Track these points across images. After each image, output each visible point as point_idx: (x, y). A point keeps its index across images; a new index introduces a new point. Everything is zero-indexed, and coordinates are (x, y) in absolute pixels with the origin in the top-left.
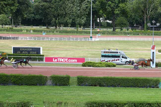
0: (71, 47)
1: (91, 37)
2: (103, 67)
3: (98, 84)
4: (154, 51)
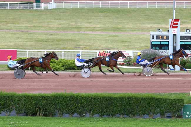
1: (38, 1)
3: (41, 110)
4: (176, 31)
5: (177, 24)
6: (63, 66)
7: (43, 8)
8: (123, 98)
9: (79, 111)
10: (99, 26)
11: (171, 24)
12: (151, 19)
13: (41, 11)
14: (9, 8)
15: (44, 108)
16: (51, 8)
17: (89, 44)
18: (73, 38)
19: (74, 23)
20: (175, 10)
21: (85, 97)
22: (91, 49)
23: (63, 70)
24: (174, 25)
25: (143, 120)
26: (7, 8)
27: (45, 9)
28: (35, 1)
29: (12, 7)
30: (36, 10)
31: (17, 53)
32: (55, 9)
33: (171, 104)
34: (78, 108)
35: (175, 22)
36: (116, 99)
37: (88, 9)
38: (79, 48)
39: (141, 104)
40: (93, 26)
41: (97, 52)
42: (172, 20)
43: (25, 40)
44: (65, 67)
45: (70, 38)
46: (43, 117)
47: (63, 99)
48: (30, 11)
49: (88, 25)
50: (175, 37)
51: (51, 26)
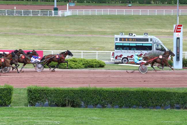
0: (15, 29)
1: (56, 9)
2: (78, 68)
3: (69, 102)
4: (179, 35)
5: (180, 29)
6: (83, 64)
7: (60, 16)
8: (139, 92)
9: (102, 102)
10: (108, 30)
11: (175, 29)
12: (153, 24)
13: (59, 18)
14: (31, 15)
15: (72, 100)
16: (67, 15)
17: (102, 45)
18: (89, 40)
19: (87, 28)
20: (178, 17)
21: (107, 91)
22: (104, 50)
23: (83, 68)
24: (178, 30)
25: (156, 110)
26: (29, 15)
27: (62, 16)
28: (53, 9)
29: (34, 15)
30: (54, 16)
31: (44, 53)
32: (71, 16)
33: (179, 97)
34: (100, 100)
35: (178, 27)
36: (133, 92)
37: (98, 16)
38: (94, 49)
39: (154, 97)
40: (105, 30)
41: (110, 53)
42: (176, 25)
43: (48, 43)
44: (85, 65)
45: (86, 40)
46: (71, 108)
47: (89, 92)
48: (50, 18)
49: (100, 30)
51: (69, 30)
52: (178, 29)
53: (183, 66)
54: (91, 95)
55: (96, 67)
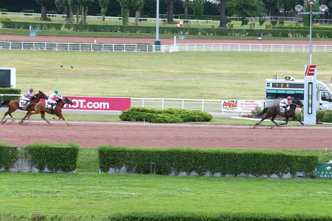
0: (100, 69)
1: (158, 43)
2: (175, 122)
4: (312, 79)
5: (313, 70)
6: (182, 117)
7: (163, 51)
9: (198, 168)
11: (307, 70)
13: (161, 55)
14: (125, 51)
17: (213, 92)
18: (196, 85)
20: (311, 55)
22: (216, 98)
23: (182, 122)
24: (310, 72)
26: (122, 51)
27: (166, 52)
28: (154, 43)
29: (128, 50)
30: (155, 53)
31: (131, 101)
32: (177, 52)
34: (196, 165)
35: (311, 69)
37: (214, 52)
40: (220, 72)
41: (221, 102)
42: (308, 66)
44: (184, 118)
45: (192, 85)
46: (157, 175)
48: (149, 54)
50: (310, 85)
52: (310, 70)
53: (317, 121)
54: (183, 158)
55: (199, 120)
